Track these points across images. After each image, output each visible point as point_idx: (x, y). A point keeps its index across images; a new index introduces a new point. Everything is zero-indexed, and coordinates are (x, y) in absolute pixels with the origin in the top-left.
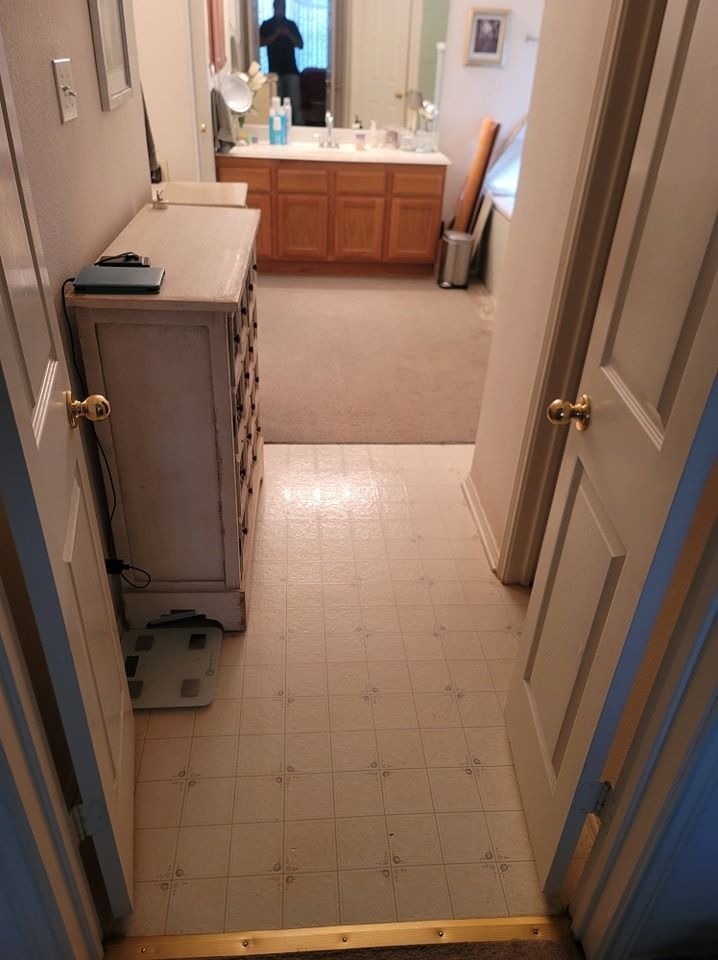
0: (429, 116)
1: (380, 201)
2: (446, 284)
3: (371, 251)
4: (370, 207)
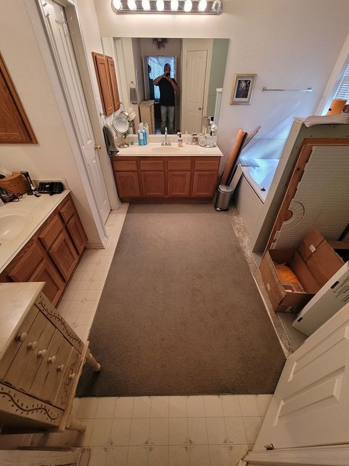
0: (212, 130)
1: (189, 173)
2: (218, 209)
3: (185, 194)
4: (184, 176)
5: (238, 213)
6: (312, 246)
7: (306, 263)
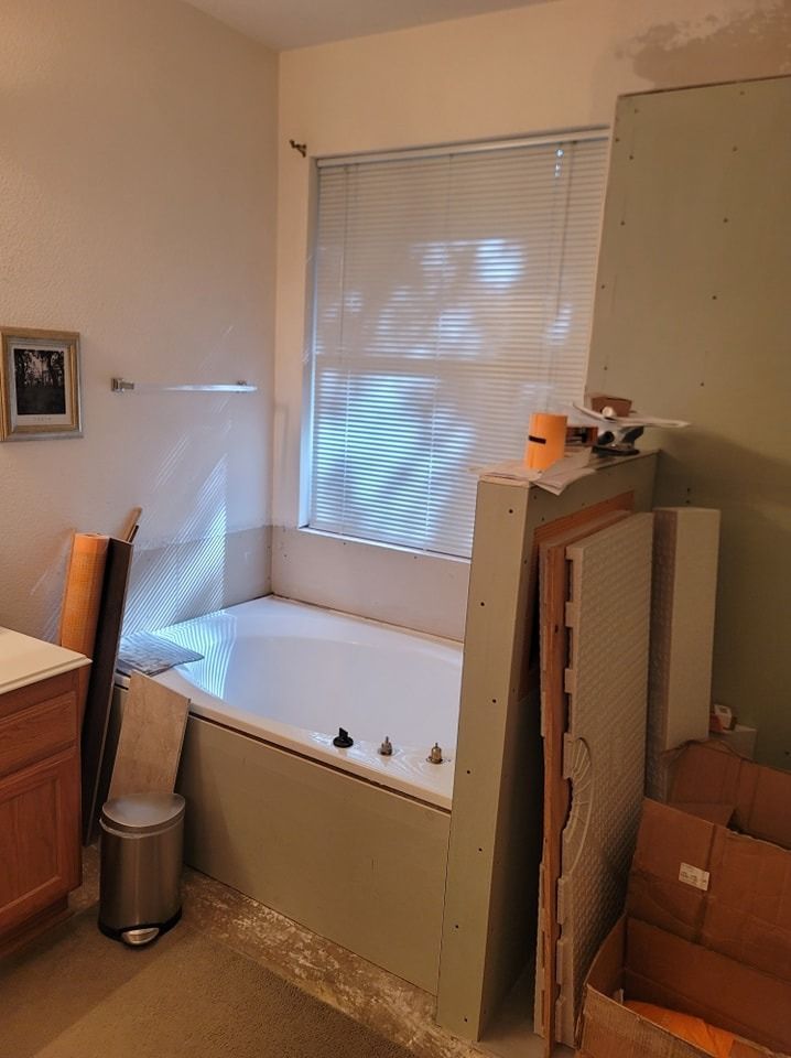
2: (134, 936)
5: (238, 898)
6: (684, 868)
7: (697, 940)
